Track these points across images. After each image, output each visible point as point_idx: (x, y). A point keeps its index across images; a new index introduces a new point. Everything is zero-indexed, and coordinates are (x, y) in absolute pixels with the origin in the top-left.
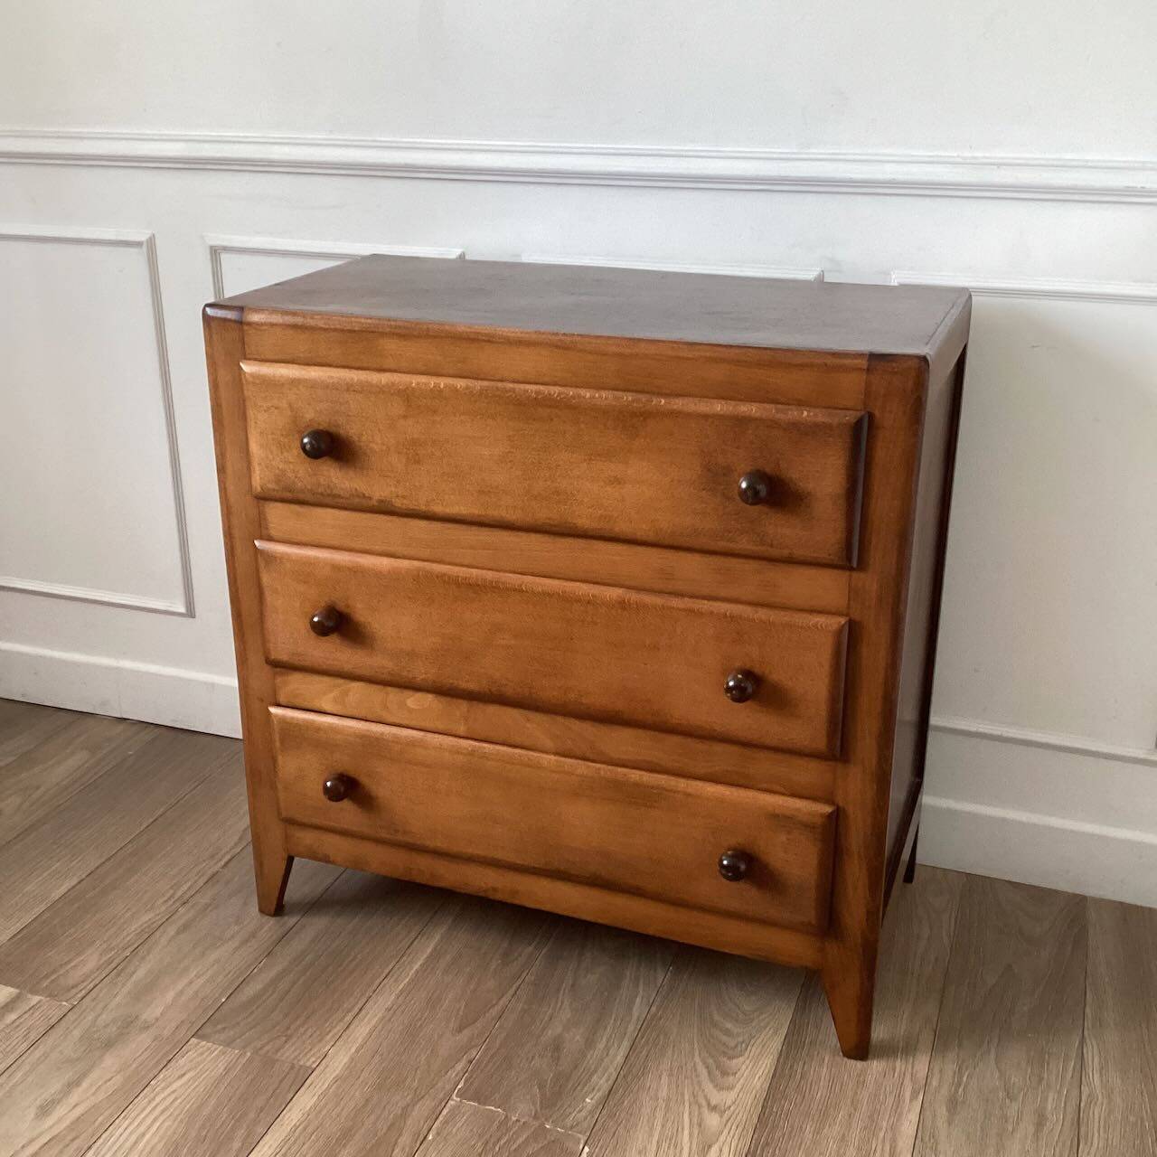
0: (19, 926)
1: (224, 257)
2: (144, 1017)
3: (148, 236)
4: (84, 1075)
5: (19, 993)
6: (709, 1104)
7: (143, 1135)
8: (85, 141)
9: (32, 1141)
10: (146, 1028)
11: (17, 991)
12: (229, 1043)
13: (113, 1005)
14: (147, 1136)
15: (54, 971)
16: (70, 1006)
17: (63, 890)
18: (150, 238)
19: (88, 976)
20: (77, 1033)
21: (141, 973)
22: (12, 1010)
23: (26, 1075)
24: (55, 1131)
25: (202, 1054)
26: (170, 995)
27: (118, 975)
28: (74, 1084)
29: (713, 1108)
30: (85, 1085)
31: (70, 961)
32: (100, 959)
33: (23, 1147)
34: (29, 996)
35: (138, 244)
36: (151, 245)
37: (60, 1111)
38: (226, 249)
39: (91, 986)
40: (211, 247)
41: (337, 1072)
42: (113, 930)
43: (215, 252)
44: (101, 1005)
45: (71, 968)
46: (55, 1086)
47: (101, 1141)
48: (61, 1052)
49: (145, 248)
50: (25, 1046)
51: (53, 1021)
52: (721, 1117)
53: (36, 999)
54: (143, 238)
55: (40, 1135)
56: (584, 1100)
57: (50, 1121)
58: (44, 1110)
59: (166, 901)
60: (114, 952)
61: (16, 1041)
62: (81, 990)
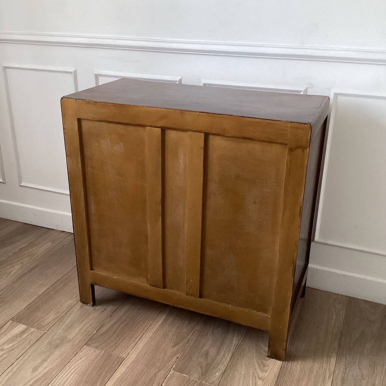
0: (28, 303)
1: (100, 78)
2: (69, 337)
4: (48, 357)
7: (67, 379)
8: (53, 37)
9: (30, 380)
10: (70, 341)
11: (27, 327)
12: (96, 348)
13: (58, 333)
14: (69, 380)
15: (39, 320)
16: (44, 333)
17: (43, 291)
18: (75, 71)
19: (50, 322)
20: (46, 342)
21: (68, 321)
22: (25, 333)
23: (30, 356)
24: (38, 377)
25: (88, 351)
26: (78, 329)
27: (60, 322)
28: (44, 361)
29: (260, 379)
30: (49, 360)
31: (44, 317)
32: (54, 316)
33: (28, 382)
34: (31, 328)
35: (71, 73)
36: (75, 73)
37: (40, 370)
38: (100, 75)
39: (51, 326)
40: (95, 74)
41: (133, 360)
42: (59, 306)
43: (97, 76)
44: (54, 333)
45: (45, 319)
46: (39, 360)
47: (54, 381)
48: (41, 349)
50: (29, 346)
51: (38, 338)
52: (263, 381)
53: (33, 330)
54: (72, 71)
55: (34, 377)
56: (216, 374)
57: (37, 373)
58: (35, 369)
59: (76, 296)
60: (59, 314)
61: (26, 345)
62: (48, 327)
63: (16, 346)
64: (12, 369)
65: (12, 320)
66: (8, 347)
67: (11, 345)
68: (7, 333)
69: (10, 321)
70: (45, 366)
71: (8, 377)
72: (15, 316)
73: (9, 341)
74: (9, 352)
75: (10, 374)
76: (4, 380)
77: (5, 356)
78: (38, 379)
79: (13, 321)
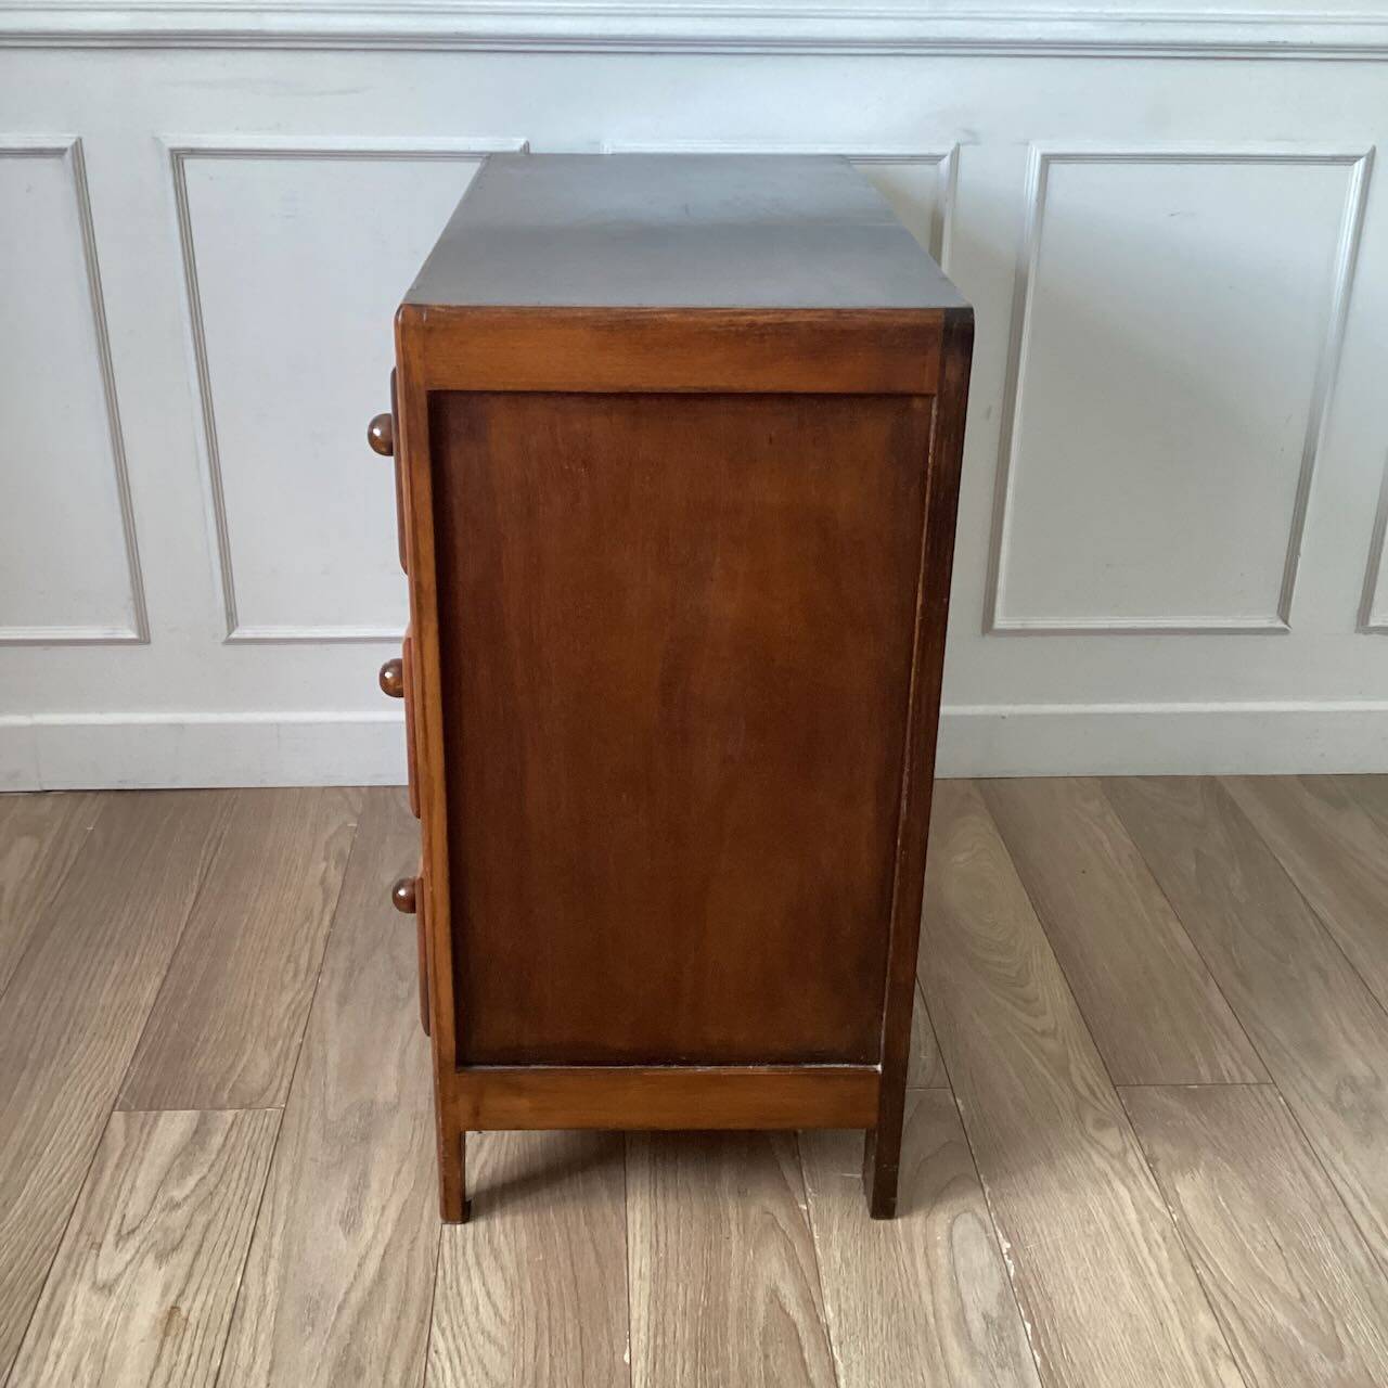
0: (132, 1042)
1: (189, 163)
2: (380, 1099)
3: (74, 140)
4: (365, 1175)
5: (202, 1113)
6: (1036, 1032)
9: (364, 1258)
10: (395, 1108)
11: (198, 1112)
15: (224, 1081)
16: (280, 1112)
18: (76, 143)
19: (272, 1075)
20: (314, 1136)
21: (334, 1056)
22: (209, 1133)
23: (293, 1193)
24: (383, 1241)
26: (392, 1071)
27: (308, 1063)
28: (360, 1187)
29: (1043, 1034)
30: (375, 1185)
31: (232, 1067)
32: (270, 1055)
33: (360, 1265)
34: (217, 1113)
35: (59, 152)
36: (77, 153)
37: (369, 1220)
38: (193, 152)
39: (285, 1083)
40: (172, 151)
42: (257, 1021)
43: (178, 157)
44: (317, 1100)
45: (243, 1071)
46: (339, 1199)
48: (315, 1160)
49: (68, 156)
50: (263, 1166)
51: (273, 1130)
53: (229, 1115)
55: (369, 1248)
57: (367, 1232)
58: (350, 1222)
59: (295, 977)
60: (280, 1042)
61: (246, 1165)
62: (278, 1091)
63: (212, 1180)
64: (268, 1248)
65: (120, 1110)
66: (187, 1191)
67: (191, 1182)
68: (139, 1152)
69: (115, 1113)
70: (373, 1202)
71: (271, 1278)
72: (116, 1092)
73: (175, 1172)
74: (203, 1204)
75: (274, 1264)
76: (271, 1287)
77: (201, 1220)
78: (388, 1245)
79: (125, 1109)
